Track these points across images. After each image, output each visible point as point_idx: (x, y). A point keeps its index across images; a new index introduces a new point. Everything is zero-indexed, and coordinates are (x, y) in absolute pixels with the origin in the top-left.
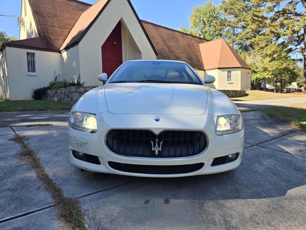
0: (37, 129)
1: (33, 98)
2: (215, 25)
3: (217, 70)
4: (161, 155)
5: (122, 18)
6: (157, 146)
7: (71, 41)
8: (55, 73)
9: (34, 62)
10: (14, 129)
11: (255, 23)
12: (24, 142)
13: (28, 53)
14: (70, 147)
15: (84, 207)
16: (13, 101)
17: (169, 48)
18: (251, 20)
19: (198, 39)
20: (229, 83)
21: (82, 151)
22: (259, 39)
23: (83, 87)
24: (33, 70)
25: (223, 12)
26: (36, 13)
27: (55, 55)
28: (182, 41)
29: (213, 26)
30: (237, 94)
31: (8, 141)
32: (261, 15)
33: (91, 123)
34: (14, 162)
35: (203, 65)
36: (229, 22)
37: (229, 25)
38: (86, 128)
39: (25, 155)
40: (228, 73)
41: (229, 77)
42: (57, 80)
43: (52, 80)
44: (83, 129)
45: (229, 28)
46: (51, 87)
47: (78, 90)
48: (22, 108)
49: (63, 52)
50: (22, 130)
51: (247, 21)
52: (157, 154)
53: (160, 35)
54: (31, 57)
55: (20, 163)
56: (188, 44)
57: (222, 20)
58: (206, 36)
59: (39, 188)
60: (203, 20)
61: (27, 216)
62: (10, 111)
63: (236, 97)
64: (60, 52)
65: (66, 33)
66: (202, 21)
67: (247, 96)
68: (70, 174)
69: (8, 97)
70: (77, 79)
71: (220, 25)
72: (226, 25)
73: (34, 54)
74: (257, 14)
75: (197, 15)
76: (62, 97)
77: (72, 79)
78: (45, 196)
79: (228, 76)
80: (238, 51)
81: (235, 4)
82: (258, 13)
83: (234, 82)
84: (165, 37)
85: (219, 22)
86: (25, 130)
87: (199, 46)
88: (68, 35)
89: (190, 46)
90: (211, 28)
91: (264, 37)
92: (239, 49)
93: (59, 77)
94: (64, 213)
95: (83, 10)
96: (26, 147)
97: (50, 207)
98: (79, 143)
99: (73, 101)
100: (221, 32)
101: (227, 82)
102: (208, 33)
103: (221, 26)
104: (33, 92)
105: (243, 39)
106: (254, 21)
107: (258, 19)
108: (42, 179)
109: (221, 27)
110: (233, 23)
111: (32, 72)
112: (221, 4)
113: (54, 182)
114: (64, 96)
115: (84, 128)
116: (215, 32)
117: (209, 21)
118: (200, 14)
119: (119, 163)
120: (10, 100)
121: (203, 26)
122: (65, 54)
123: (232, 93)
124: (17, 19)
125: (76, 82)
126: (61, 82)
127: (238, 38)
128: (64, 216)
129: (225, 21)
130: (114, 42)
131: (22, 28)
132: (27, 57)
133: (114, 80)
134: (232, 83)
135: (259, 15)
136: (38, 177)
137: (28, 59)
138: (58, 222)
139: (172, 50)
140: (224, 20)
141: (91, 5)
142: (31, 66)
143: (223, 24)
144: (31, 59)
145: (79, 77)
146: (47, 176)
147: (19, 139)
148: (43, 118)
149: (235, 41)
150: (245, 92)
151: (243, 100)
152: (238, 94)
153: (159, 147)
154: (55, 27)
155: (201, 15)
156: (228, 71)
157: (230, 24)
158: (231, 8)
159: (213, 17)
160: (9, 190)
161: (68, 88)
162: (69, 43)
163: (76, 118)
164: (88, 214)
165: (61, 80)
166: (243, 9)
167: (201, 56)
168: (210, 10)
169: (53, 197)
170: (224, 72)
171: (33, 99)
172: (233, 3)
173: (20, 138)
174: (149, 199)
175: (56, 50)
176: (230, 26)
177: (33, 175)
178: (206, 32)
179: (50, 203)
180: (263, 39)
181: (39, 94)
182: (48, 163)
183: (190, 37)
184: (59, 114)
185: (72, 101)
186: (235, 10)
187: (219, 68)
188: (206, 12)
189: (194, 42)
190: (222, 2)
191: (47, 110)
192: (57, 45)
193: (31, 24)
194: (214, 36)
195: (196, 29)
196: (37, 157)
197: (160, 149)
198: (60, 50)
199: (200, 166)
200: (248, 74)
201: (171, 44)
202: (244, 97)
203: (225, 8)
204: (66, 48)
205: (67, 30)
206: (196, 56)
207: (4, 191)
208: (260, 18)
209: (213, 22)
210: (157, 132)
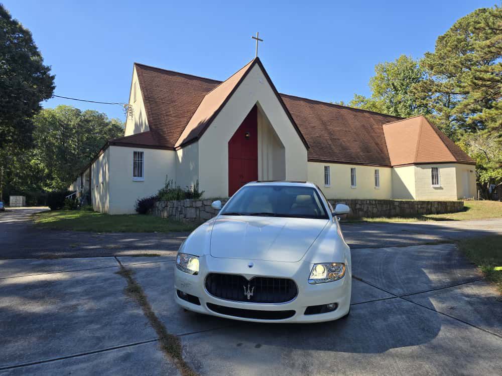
0: (143, 260)
1: (137, 211)
2: (414, 90)
3: (413, 168)
4: (252, 300)
5: (258, 102)
6: (249, 291)
7: (189, 136)
8: (167, 177)
9: (141, 163)
10: (120, 260)
11: (479, 88)
12: (131, 276)
13: (135, 153)
14: (175, 287)
15: (183, 343)
16: (113, 216)
17: (330, 133)
18: (470, 85)
19: (381, 118)
20: (436, 188)
21: (186, 291)
22: (487, 115)
23: (200, 200)
24: (140, 175)
25: (427, 69)
26: (149, 100)
27: (168, 154)
28: (354, 123)
29: (411, 92)
30: (446, 208)
31: (115, 275)
32: (488, 76)
33: (194, 265)
34: (123, 298)
35: (389, 159)
36: (437, 85)
37: (438, 90)
38: (189, 270)
39: (132, 291)
40: (432, 171)
41: (435, 178)
42: (169, 188)
43: (162, 186)
44: (188, 271)
45: (437, 94)
46: (161, 198)
47: (194, 203)
48: (124, 228)
49: (179, 150)
50: (127, 261)
51: (464, 87)
52: (249, 299)
53: (318, 115)
54: (139, 158)
55: (129, 299)
56: (363, 126)
57: (425, 83)
58: (400, 109)
59: (146, 324)
60: (393, 84)
61: (137, 346)
62: (110, 232)
63: (443, 213)
64: (174, 149)
65: (183, 124)
66: (391, 85)
67: (465, 211)
68: (175, 314)
69: (106, 209)
70: (194, 186)
71: (422, 92)
72: (433, 90)
73: (142, 153)
74: (481, 76)
75: (382, 77)
76: (174, 213)
77: (187, 187)
78: (151, 331)
79: (433, 176)
80: (457, 131)
81: (448, 57)
82: (483, 73)
83: (445, 187)
84: (325, 119)
85: (421, 87)
86: (131, 261)
87: (382, 129)
88: (186, 125)
89: (367, 129)
90: (408, 96)
91: (497, 112)
92: (460, 128)
93: (172, 183)
94: (167, 346)
95: (208, 90)
96: (132, 283)
97: (156, 340)
98: (183, 283)
99: (187, 218)
100: (425, 102)
101: (432, 186)
102: (402, 104)
103: (425, 92)
104: (137, 203)
105: (464, 112)
106: (476, 87)
107: (484, 83)
108: (148, 317)
109: (426, 94)
110: (444, 86)
111: (138, 176)
112: (423, 58)
113: (159, 320)
114: (176, 212)
115: (188, 269)
116: (415, 101)
117: (403, 85)
118: (388, 75)
119: (216, 305)
120: (110, 214)
121: (393, 93)
122: (180, 153)
123: (436, 206)
124: (125, 107)
125: (193, 190)
126: (174, 190)
127: (454, 110)
128: (166, 348)
129: (431, 85)
130: (246, 134)
131: (130, 117)
132: (134, 157)
133: (227, 211)
134: (441, 188)
135: (485, 77)
136: (146, 314)
137: (134, 160)
138: (161, 352)
139: (335, 137)
140: (429, 82)
141: (220, 83)
142: (138, 169)
143: (427, 89)
144: (139, 160)
145: (198, 184)
146: (153, 314)
147: (126, 273)
148: (149, 244)
149: (450, 116)
150: (463, 205)
151: (454, 219)
152: (449, 208)
153: (251, 292)
154: (170, 116)
155: (390, 77)
156: (433, 168)
157: (439, 88)
158: (440, 63)
159: (410, 78)
160: (121, 324)
161: (182, 201)
162: (186, 138)
163: (182, 259)
164: (186, 349)
165: (174, 187)
166: (462, 64)
167: (386, 143)
168: (405, 69)
169: (158, 333)
170: (425, 170)
171: (137, 213)
172: (444, 56)
173: (126, 271)
174: (242, 342)
175: (169, 147)
176: (440, 91)
177: (141, 312)
178: (400, 102)
179: (154, 338)
180: (494, 114)
181: (145, 207)
182: (154, 301)
183: (367, 115)
184: (168, 238)
185: (184, 219)
186: (448, 67)
187: (416, 164)
188: (398, 71)
189: (374, 122)
190: (425, 55)
191: (153, 232)
192: (171, 141)
193: (141, 113)
194: (413, 108)
195: (382, 98)
196: (144, 295)
197: (252, 294)
198: (175, 147)
199: (291, 313)
200: (470, 173)
201: (336, 128)
202: (460, 213)
203: (430, 65)
204: (183, 146)
205: (186, 120)
206: (377, 144)
207: (117, 324)
208: (488, 81)
209: (410, 86)
210: (248, 278)
